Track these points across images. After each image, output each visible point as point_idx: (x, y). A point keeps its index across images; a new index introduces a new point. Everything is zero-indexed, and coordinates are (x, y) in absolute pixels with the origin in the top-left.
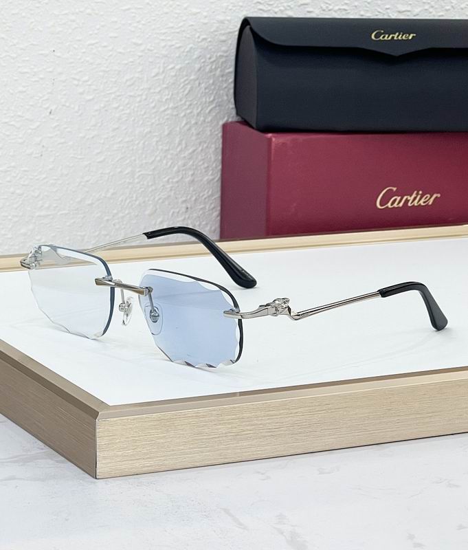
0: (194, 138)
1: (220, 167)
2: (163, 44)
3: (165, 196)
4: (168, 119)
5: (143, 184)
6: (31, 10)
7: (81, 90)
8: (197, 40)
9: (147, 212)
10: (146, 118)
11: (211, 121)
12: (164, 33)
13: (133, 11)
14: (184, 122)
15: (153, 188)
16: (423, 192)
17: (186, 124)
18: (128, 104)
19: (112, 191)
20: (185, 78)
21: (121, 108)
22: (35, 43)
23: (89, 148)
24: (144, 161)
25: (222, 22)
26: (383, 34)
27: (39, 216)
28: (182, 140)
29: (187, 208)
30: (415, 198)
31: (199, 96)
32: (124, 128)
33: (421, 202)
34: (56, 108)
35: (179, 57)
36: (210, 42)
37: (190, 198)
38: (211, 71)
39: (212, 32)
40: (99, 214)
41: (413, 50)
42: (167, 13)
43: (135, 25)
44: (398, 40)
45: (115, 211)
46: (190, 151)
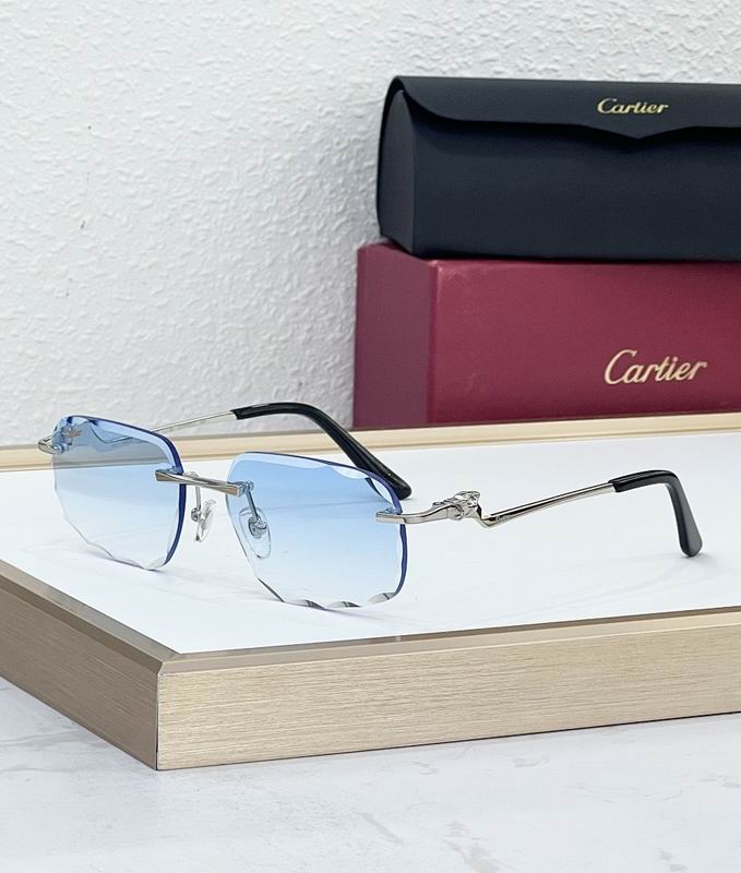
0: (311, 271)
1: (353, 319)
2: (264, 119)
3: (266, 364)
4: (271, 239)
5: (230, 345)
6: (54, 61)
7: (131, 191)
8: (317, 114)
9: (236, 389)
10: (235, 237)
11: (340, 244)
12: (266, 103)
13: (217, 65)
14: (297, 245)
15: (247, 349)
16: (679, 358)
17: (300, 248)
18: (206, 214)
19: (179, 354)
20: (299, 175)
21: (195, 220)
22: (59, 114)
23: (144, 284)
24: (231, 307)
25: (358, 86)
26: (615, 104)
27: (62, 393)
28: (292, 274)
29: (301, 384)
30: (666, 369)
31: (321, 203)
32: (200, 253)
33: (677, 375)
34: (92, 219)
35: (290, 140)
36: (339, 117)
37: (305, 369)
38: (340, 164)
39: (343, 102)
40: (159, 391)
41: (662, 129)
42: (270, 71)
43: (219, 88)
44: (641, 114)
45: (185, 387)
46: (306, 292)
